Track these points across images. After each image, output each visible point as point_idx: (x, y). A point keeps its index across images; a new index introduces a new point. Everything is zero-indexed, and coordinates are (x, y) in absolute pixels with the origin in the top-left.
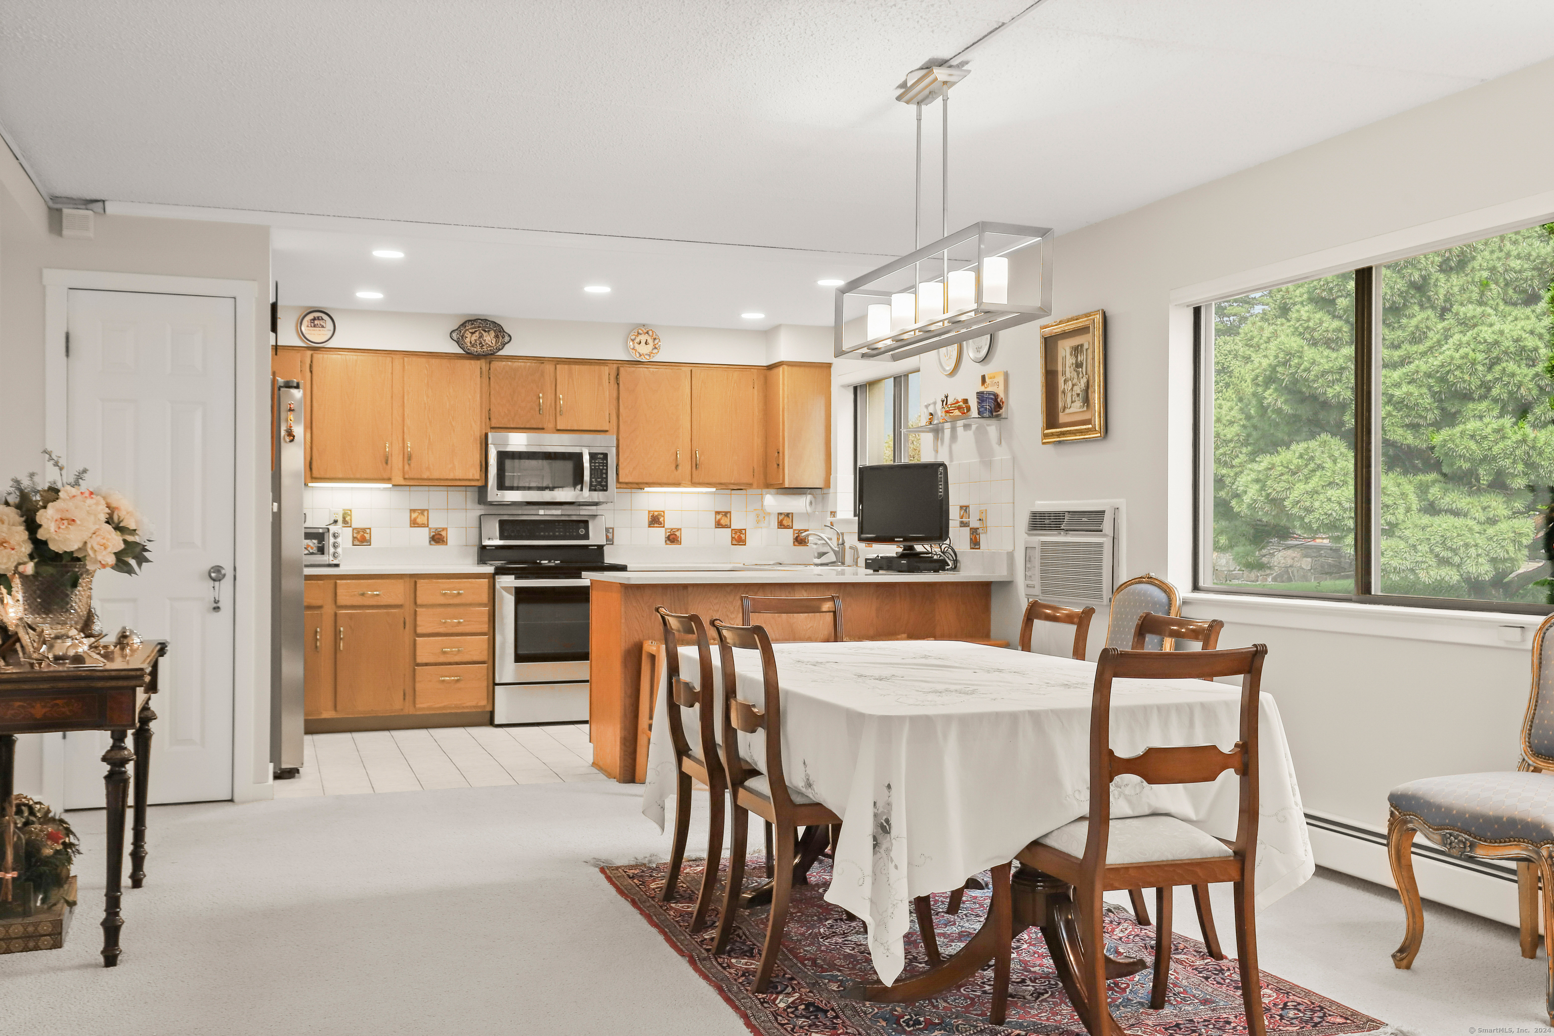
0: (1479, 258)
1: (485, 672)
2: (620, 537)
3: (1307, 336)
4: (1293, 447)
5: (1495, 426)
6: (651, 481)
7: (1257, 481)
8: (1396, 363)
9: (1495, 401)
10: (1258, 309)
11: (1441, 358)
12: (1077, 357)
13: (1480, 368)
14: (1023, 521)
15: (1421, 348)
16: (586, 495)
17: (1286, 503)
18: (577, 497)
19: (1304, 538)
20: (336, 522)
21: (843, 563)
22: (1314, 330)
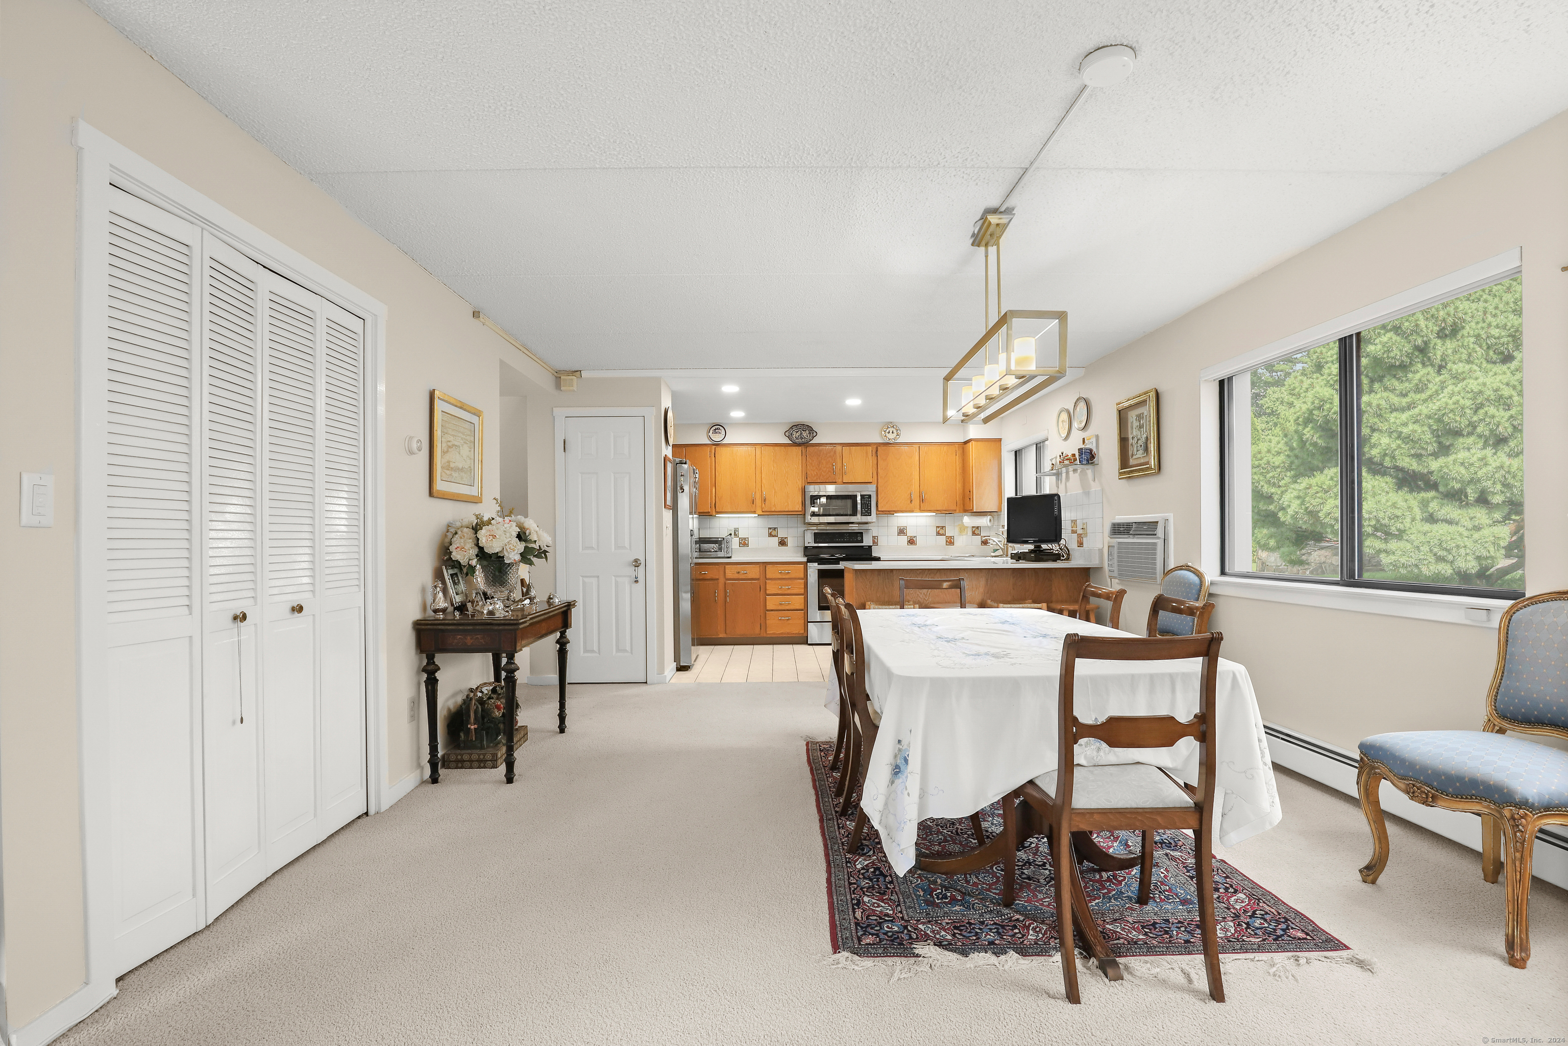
0: (1467, 327)
1: (803, 615)
2: (882, 541)
4: (1326, 471)
5: (1479, 455)
6: (897, 510)
7: (1298, 497)
8: (1404, 407)
9: (1480, 436)
10: (1299, 367)
11: (1438, 403)
12: (1139, 422)
13: (1468, 411)
14: (1107, 529)
15: (1423, 396)
16: (860, 518)
20: (730, 535)
21: (1001, 556)
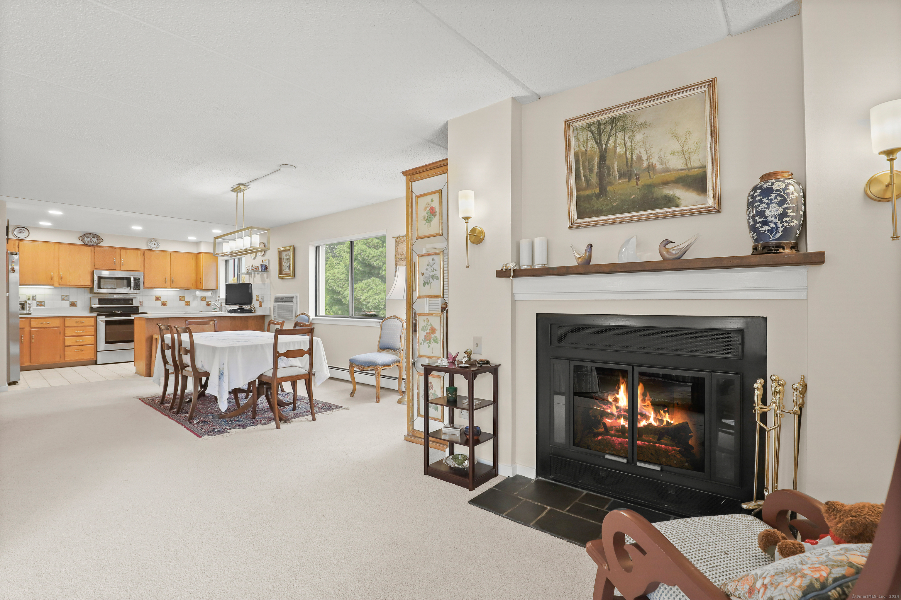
2: (145, 304)
3: (368, 245)
4: (363, 281)
6: (156, 287)
12: (287, 257)
14: (273, 299)
16: (132, 291)
17: (361, 300)
18: (129, 291)
19: (367, 312)
20: (29, 299)
21: (222, 311)
22: (370, 243)
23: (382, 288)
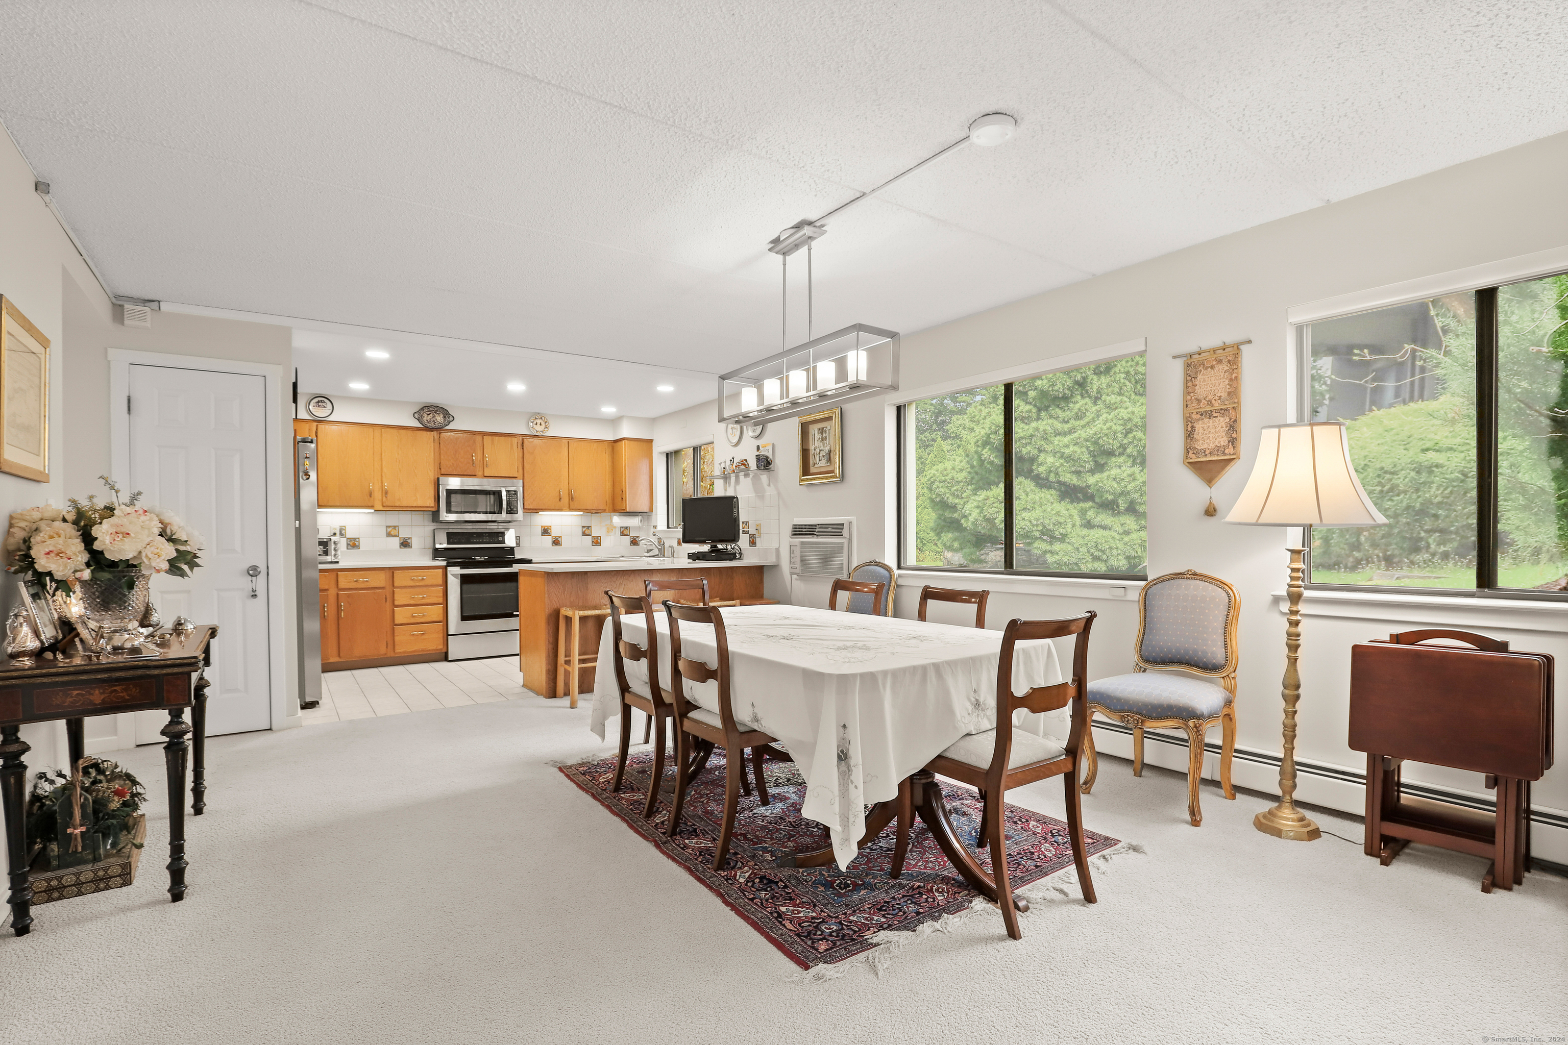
0: (1119, 365)
1: (441, 628)
5: (1129, 472)
6: (544, 508)
7: (978, 507)
8: (1066, 432)
9: (1129, 456)
10: (978, 398)
11: (1094, 429)
12: (822, 434)
13: (1119, 435)
14: (788, 530)
15: (1082, 423)
16: (504, 516)
20: (335, 534)
21: (664, 556)
23: (1037, 498)
